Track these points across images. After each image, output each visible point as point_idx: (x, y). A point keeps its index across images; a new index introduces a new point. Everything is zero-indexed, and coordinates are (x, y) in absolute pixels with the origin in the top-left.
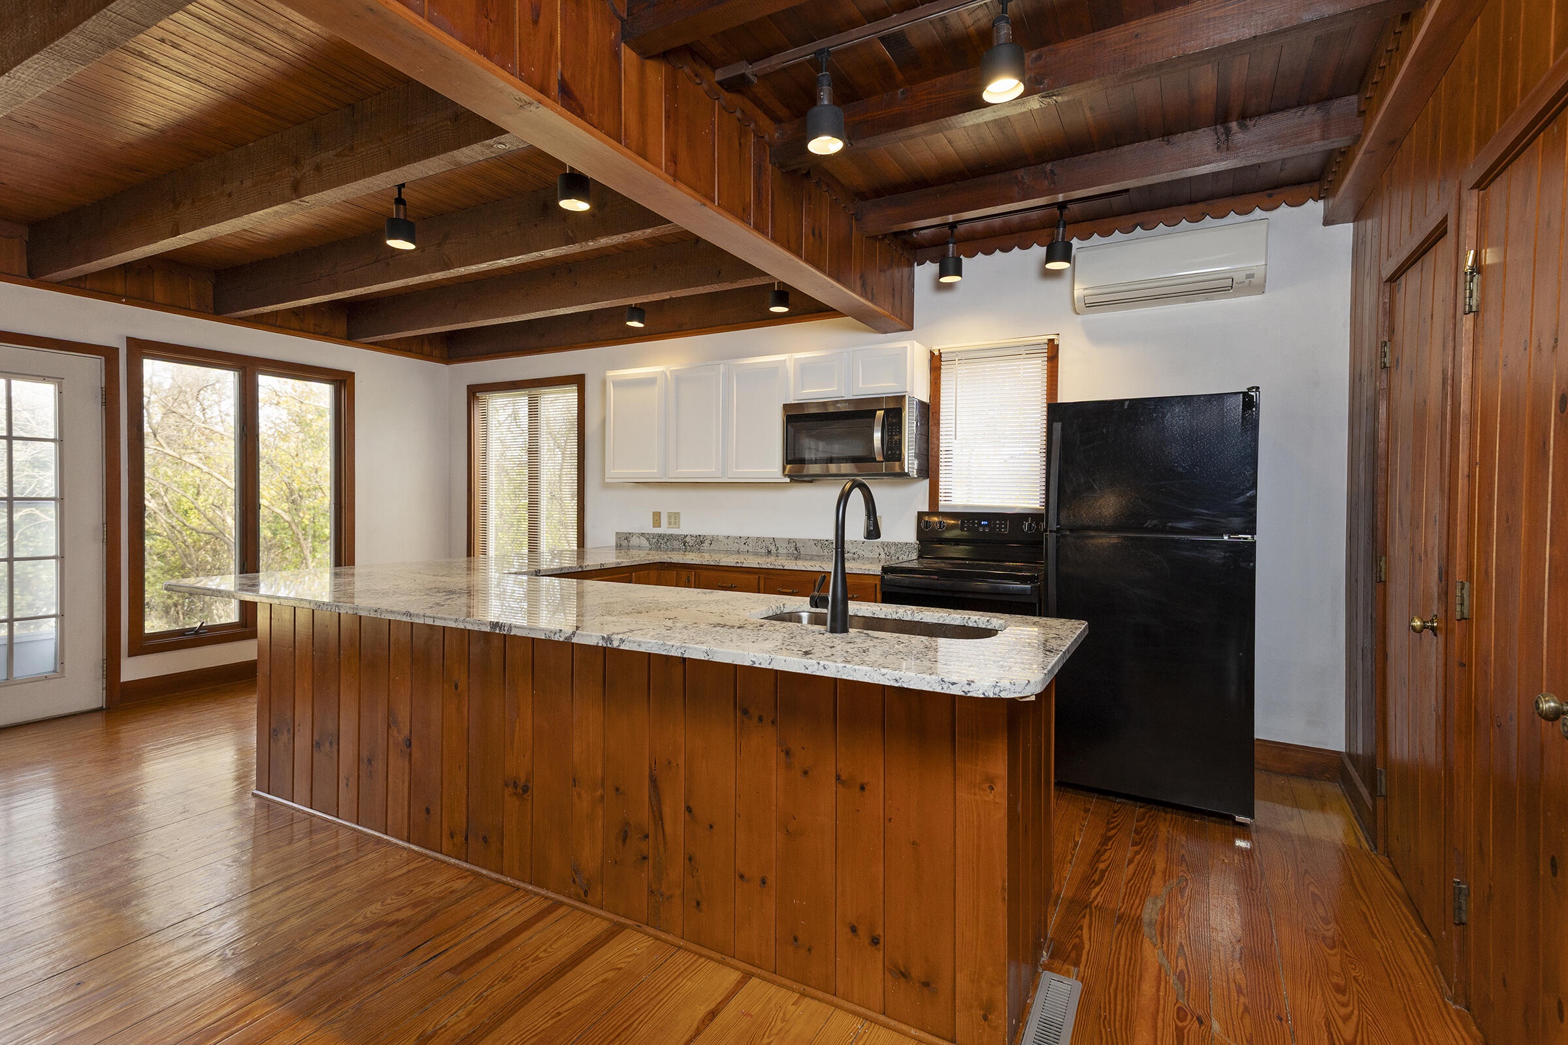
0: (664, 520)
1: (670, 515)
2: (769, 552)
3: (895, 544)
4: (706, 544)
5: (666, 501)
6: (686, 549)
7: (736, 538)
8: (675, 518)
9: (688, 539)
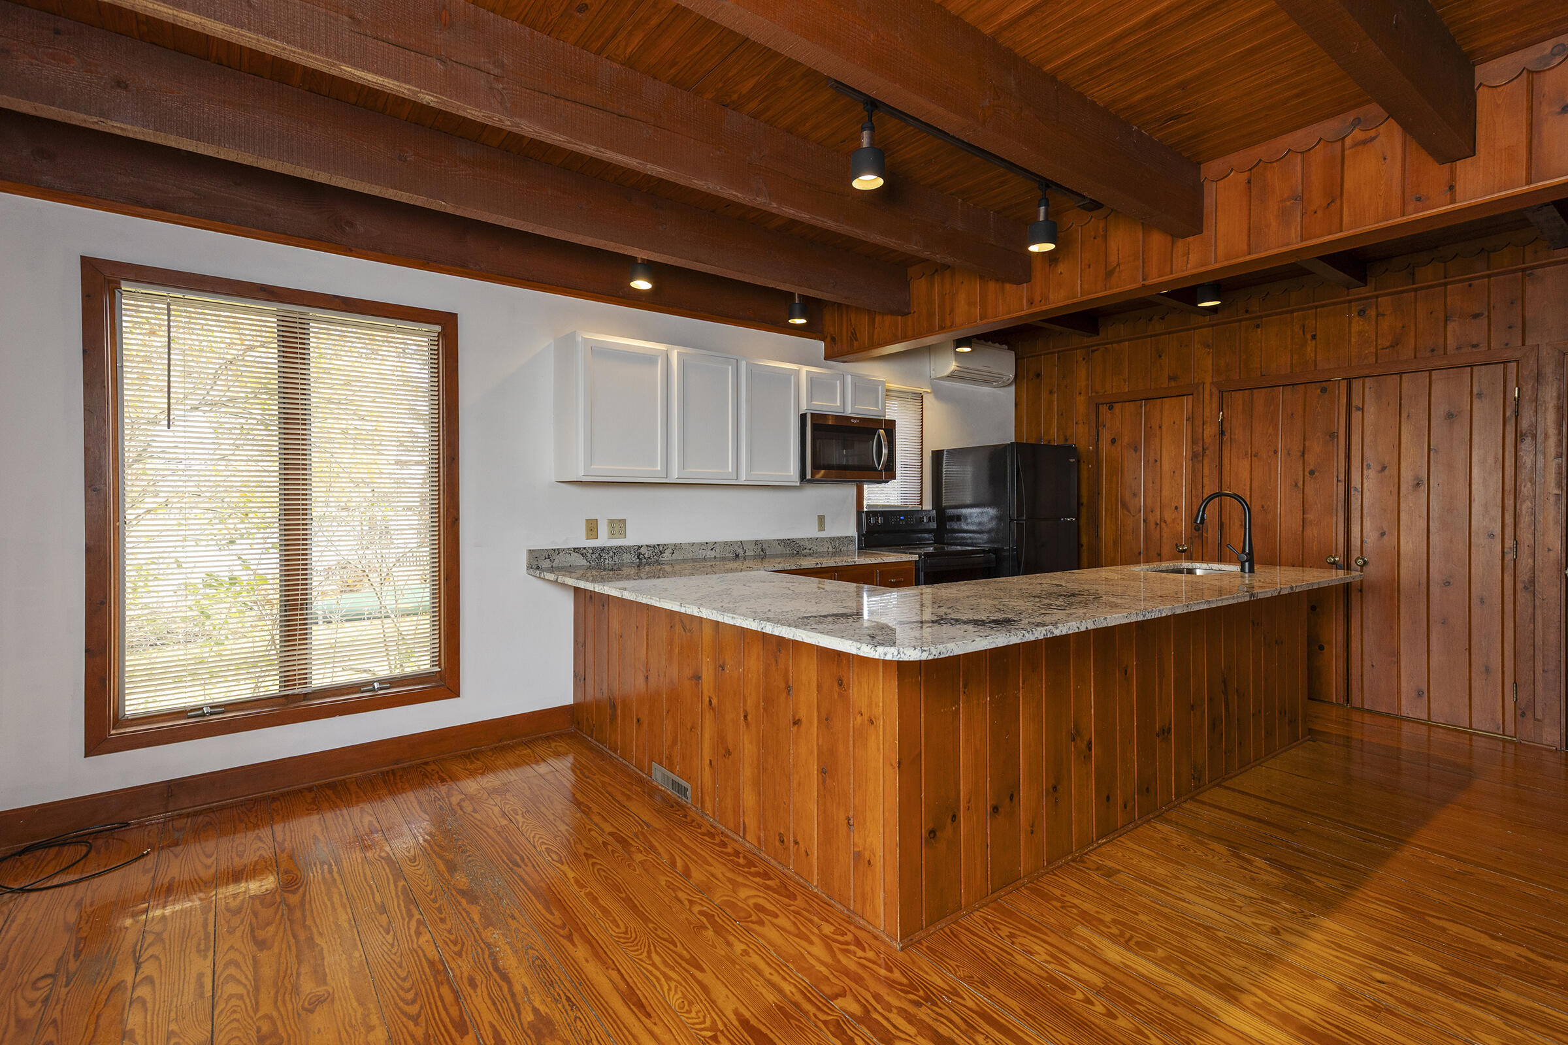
0: (603, 530)
1: (612, 523)
2: (737, 556)
3: (839, 538)
4: (667, 555)
5: (605, 506)
6: (640, 563)
7: (702, 544)
8: (618, 527)
9: (643, 550)
